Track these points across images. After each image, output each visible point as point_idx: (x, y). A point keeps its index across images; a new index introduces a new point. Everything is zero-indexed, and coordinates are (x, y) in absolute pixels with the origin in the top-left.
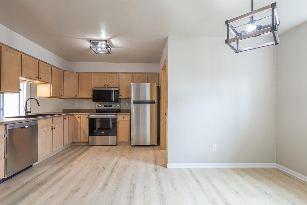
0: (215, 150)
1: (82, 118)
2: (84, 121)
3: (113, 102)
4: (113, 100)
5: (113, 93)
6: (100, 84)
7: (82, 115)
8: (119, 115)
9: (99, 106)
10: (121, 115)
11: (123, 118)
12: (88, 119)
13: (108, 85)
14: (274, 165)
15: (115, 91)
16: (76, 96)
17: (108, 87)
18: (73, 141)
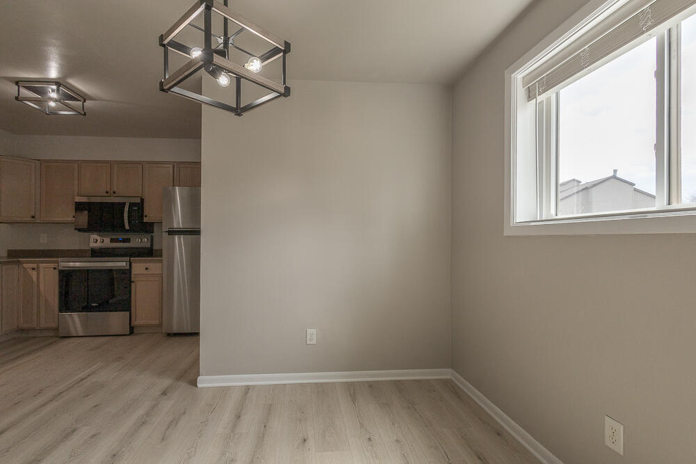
0: (314, 342)
1: (41, 270)
2: (46, 278)
3: (127, 231)
4: (127, 227)
5: (126, 209)
6: (96, 189)
7: (42, 262)
8: (135, 262)
9: (97, 240)
10: (140, 262)
11: (147, 269)
12: (57, 272)
13: (115, 189)
14: (447, 374)
15: (132, 205)
16: (33, 217)
17: (115, 195)
18: (20, 326)
